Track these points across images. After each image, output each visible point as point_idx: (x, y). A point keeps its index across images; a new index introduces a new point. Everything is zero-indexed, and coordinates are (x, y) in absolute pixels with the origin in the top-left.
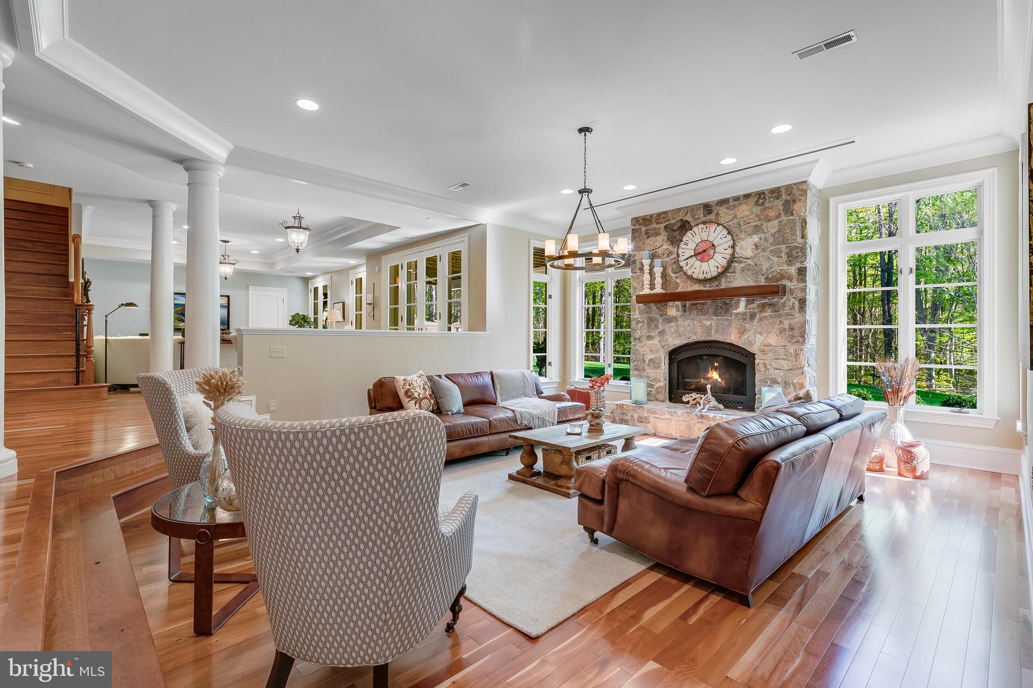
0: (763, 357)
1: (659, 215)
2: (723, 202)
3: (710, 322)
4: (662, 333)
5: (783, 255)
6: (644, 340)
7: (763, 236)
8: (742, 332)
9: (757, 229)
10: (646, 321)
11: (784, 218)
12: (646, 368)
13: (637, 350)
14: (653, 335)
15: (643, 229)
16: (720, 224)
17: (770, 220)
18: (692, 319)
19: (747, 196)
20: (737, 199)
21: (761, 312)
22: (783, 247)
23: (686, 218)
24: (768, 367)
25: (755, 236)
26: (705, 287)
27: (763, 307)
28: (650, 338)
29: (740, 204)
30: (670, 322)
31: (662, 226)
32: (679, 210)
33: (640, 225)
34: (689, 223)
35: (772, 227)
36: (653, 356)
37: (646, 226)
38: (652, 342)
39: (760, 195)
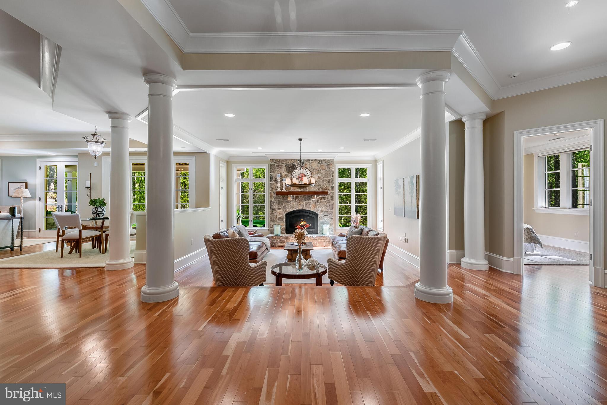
0: (321, 215)
1: (283, 160)
2: (308, 160)
3: (304, 203)
4: (285, 207)
5: (327, 181)
6: (276, 209)
7: (321, 174)
8: (315, 206)
9: (319, 172)
10: (277, 202)
11: (327, 170)
12: (277, 221)
13: (273, 214)
14: (280, 207)
15: (276, 165)
16: (307, 168)
17: (323, 170)
18: (297, 202)
19: (316, 160)
20: (312, 160)
21: (320, 200)
22: (327, 179)
23: (294, 164)
24: (323, 218)
25: (318, 174)
26: (301, 190)
27: (321, 198)
28: (279, 209)
29: (313, 162)
30: (288, 202)
31: (284, 165)
32: (291, 160)
33: (274, 162)
34: (295, 165)
35: (324, 172)
36: (280, 216)
37: (277, 164)
38: (280, 210)
39: (320, 160)
